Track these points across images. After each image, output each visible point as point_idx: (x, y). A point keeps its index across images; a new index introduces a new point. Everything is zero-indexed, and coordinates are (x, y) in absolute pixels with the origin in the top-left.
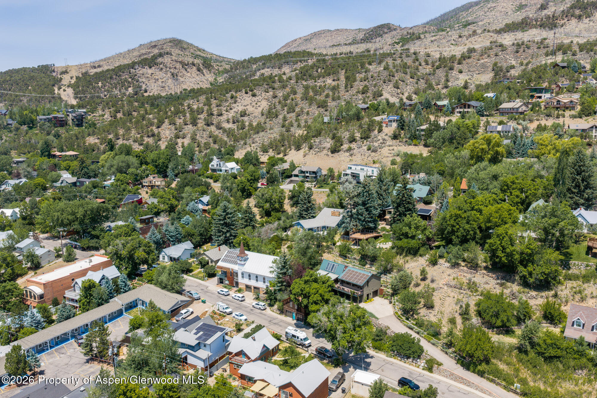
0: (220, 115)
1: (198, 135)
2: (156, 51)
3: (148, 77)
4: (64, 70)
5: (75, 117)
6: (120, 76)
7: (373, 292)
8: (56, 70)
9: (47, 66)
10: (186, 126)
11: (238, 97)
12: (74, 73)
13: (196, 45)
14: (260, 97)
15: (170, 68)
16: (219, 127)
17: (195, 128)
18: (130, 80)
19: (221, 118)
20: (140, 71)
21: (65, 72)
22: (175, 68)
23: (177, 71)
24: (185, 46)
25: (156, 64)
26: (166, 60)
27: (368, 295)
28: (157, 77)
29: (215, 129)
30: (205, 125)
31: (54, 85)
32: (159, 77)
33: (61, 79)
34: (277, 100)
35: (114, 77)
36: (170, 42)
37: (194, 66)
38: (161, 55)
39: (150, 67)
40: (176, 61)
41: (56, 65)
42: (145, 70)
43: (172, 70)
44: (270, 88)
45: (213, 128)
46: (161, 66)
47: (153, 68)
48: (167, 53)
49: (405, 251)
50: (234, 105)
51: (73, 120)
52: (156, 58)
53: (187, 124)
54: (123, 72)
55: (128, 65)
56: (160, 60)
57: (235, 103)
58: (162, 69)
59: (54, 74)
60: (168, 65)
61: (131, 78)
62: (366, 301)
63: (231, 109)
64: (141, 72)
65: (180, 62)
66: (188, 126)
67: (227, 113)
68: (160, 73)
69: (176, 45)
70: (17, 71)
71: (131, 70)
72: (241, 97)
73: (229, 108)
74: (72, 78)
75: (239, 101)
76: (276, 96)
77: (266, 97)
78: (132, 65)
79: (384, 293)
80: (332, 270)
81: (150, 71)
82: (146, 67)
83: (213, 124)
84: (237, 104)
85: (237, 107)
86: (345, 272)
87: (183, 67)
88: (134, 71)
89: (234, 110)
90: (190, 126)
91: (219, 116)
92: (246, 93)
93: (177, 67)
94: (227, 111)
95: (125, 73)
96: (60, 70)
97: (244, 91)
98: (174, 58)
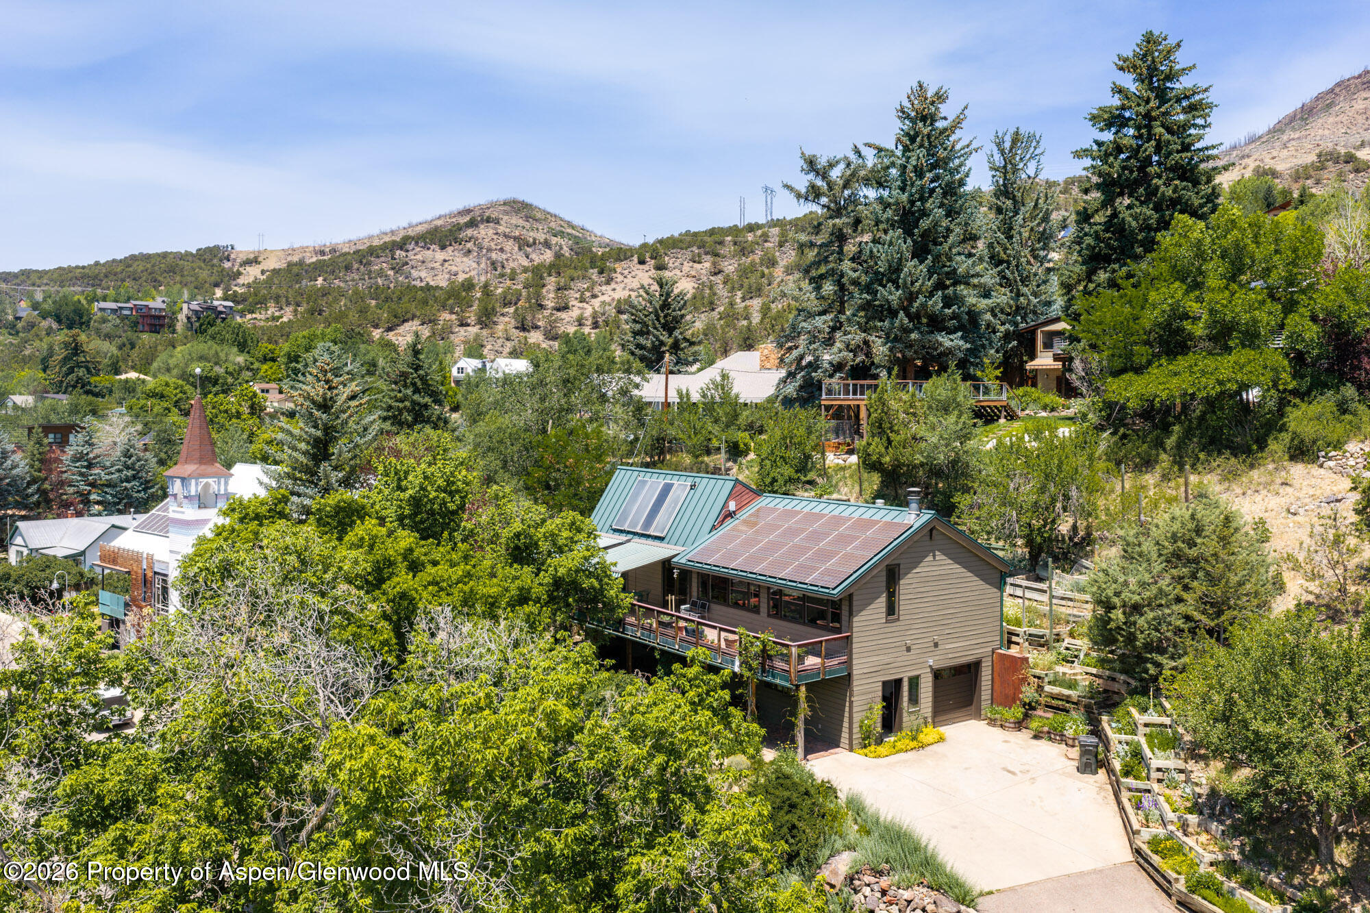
0: (566, 308)
1: (489, 347)
2: (465, 219)
3: (433, 268)
4: (252, 256)
5: (196, 312)
6: (369, 263)
7: (937, 674)
8: (233, 256)
9: (217, 248)
10: (462, 329)
11: (619, 270)
12: (272, 264)
13: (567, 218)
14: (677, 271)
15: (489, 250)
16: (551, 336)
17: (485, 332)
18: (391, 273)
19: (563, 315)
20: (417, 254)
21: (254, 261)
22: (502, 250)
23: (504, 257)
24: (539, 215)
25: (459, 242)
26: (483, 232)
27: (891, 693)
28: (454, 269)
29: (541, 338)
30: (516, 328)
31: (217, 285)
32: (460, 269)
33: (239, 274)
34: (719, 279)
35: (356, 266)
36: (505, 204)
37: (550, 248)
38: (472, 224)
39: (443, 248)
40: (506, 236)
41: (238, 248)
42: (430, 252)
43: (494, 256)
44: (707, 253)
45: (535, 337)
46: (469, 245)
47: (450, 249)
48: (488, 220)
49: (1171, 442)
50: (604, 288)
51: (188, 318)
52: (460, 229)
53: (468, 325)
54: (378, 257)
55: (394, 242)
56: (469, 232)
57: (608, 282)
58: (469, 251)
59: (227, 265)
60: (486, 244)
61: (393, 269)
62: (869, 741)
63: (594, 296)
64: (419, 257)
65: (515, 238)
66: (469, 328)
67: (581, 305)
68: (465, 259)
69: (517, 211)
70: (146, 257)
71: (398, 252)
72: (626, 272)
73: (588, 294)
74: (263, 272)
75: (620, 278)
76: (720, 272)
77: (693, 273)
78: (402, 245)
79: (1028, 693)
80: (649, 522)
81: (440, 256)
82: (433, 247)
83: (537, 327)
84: (613, 285)
85: (611, 293)
86: (730, 524)
87: (520, 249)
88: (404, 254)
89: (601, 298)
90: (473, 330)
91: (558, 310)
92: (642, 262)
93: (508, 248)
94: (582, 300)
95: (382, 259)
96: (243, 257)
97: (635, 259)
98: (501, 229)
